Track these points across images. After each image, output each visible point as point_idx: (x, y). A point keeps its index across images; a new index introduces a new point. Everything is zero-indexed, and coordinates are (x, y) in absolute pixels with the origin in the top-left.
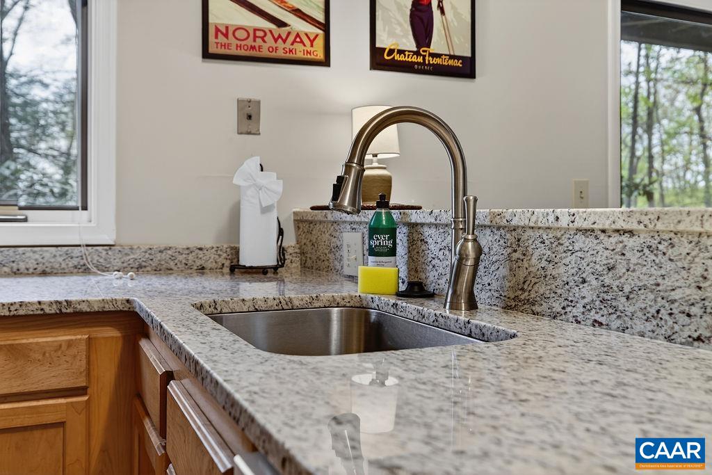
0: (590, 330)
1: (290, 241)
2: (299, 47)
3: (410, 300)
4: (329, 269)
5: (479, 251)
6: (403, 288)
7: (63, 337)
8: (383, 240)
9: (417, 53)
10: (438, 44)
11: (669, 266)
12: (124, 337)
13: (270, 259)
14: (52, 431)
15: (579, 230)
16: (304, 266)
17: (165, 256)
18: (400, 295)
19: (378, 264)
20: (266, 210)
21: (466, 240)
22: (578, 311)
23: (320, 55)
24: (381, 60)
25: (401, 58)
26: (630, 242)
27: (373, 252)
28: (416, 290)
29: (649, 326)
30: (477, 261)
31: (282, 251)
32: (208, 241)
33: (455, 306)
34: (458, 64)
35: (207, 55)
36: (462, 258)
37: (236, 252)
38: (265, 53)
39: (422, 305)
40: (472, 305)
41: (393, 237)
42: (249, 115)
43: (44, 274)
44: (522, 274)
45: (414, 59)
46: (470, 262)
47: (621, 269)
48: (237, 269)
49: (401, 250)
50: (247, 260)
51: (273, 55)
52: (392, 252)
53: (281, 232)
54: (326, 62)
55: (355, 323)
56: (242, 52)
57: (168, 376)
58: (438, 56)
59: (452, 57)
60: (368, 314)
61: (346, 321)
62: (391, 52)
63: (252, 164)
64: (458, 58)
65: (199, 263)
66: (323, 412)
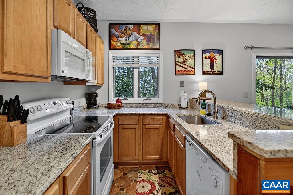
0: (233, 124)
1: (189, 103)
2: (190, 72)
3: (208, 116)
4: (195, 108)
5: (218, 111)
6: (207, 114)
7: (159, 117)
8: (204, 106)
9: (211, 71)
10: (215, 69)
11: (244, 117)
12: (166, 118)
13: (185, 106)
14: (158, 129)
15: (232, 110)
16: (191, 107)
17: (170, 105)
18: (206, 115)
19: (203, 110)
20: (185, 99)
21: (216, 109)
22: (232, 121)
23: (194, 73)
24: (204, 73)
25: (208, 72)
26: (239, 113)
27: (202, 108)
28: (209, 114)
29: (241, 124)
30: (217, 112)
31: (187, 105)
32: (176, 103)
33: (214, 118)
34: (219, 72)
35: (175, 75)
36: (215, 112)
37: (180, 105)
38: (185, 74)
39: (209, 117)
40: (217, 118)
41: (205, 106)
42: (182, 83)
43: (153, 107)
44: (224, 114)
45: (211, 72)
46: (216, 112)
47: (238, 116)
48: (180, 108)
49: (207, 108)
50: (182, 106)
51: (186, 74)
52: (205, 108)
53: (187, 102)
54: (195, 74)
55: (199, 118)
56: (181, 74)
57: (174, 125)
58: (215, 71)
59: (218, 71)
60: (201, 117)
61: (198, 118)
62: (206, 71)
63: (183, 92)
64: (219, 71)
65: (174, 106)
66: (195, 131)
